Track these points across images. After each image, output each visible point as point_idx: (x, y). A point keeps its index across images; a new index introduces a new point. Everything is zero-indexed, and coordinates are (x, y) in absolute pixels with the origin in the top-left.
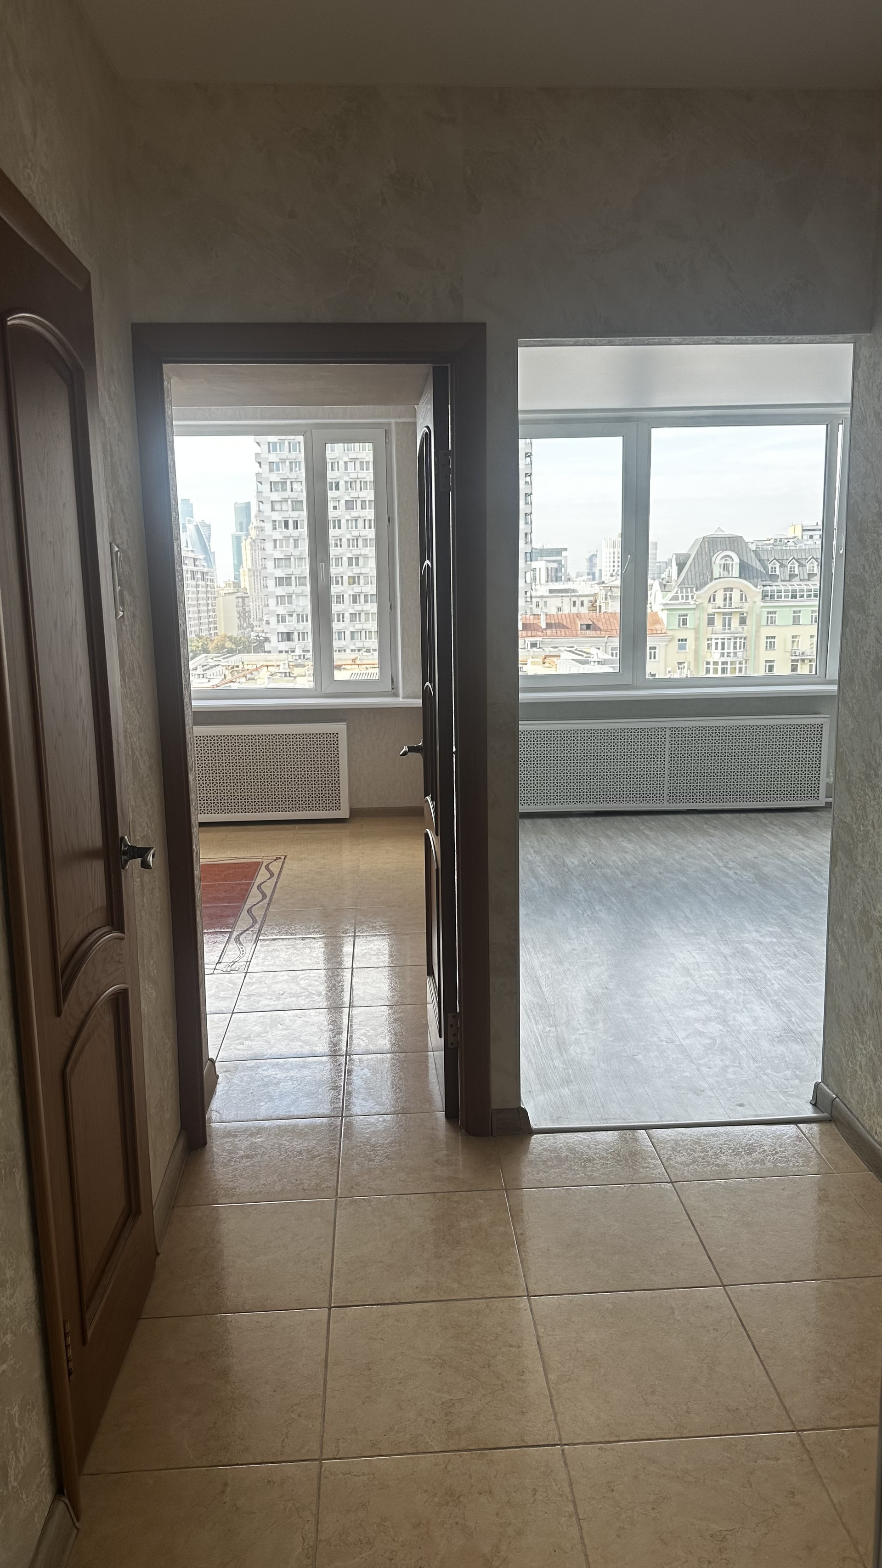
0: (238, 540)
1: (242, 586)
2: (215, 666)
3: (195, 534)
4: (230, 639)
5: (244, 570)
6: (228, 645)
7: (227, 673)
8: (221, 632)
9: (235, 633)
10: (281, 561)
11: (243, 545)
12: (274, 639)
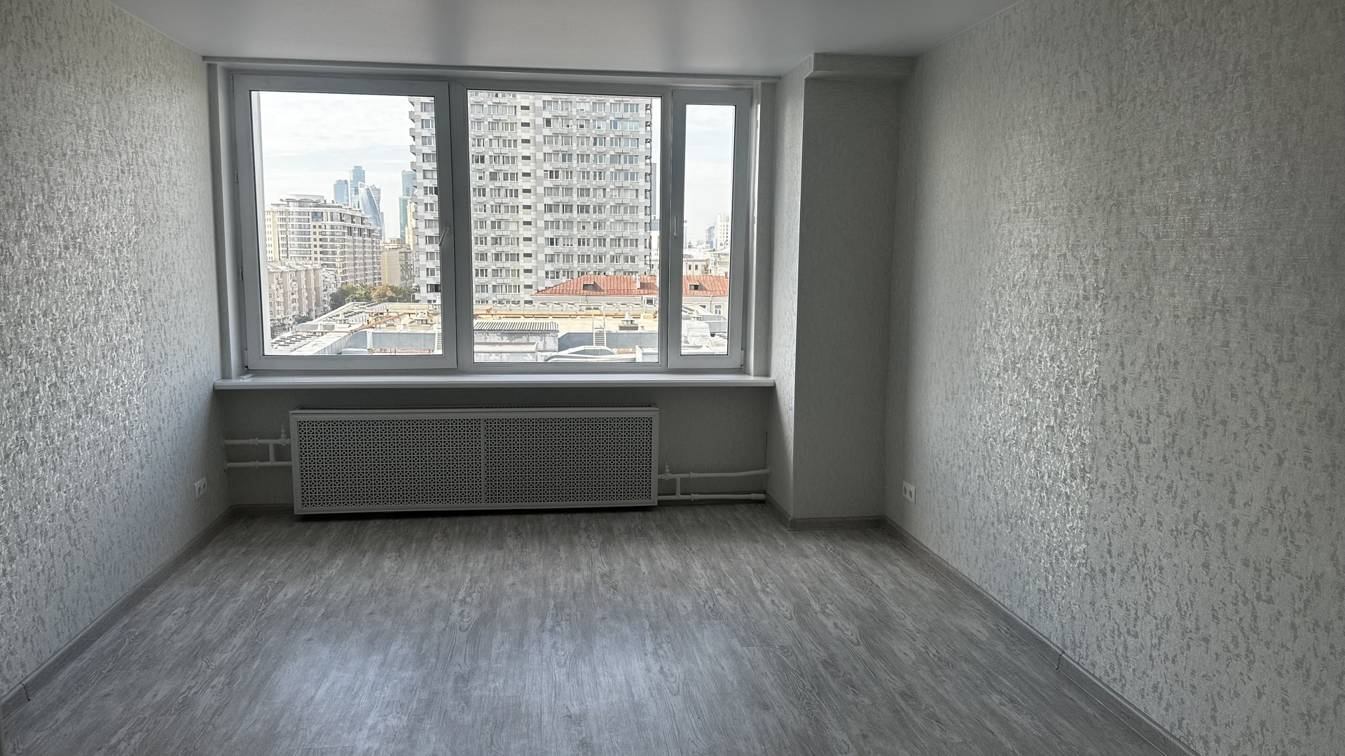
0: (404, 203)
1: (407, 243)
3: (365, 197)
4: (392, 288)
5: (409, 229)
6: (389, 293)
8: (385, 281)
9: (397, 283)
10: (431, 222)
11: (408, 207)
12: (423, 289)
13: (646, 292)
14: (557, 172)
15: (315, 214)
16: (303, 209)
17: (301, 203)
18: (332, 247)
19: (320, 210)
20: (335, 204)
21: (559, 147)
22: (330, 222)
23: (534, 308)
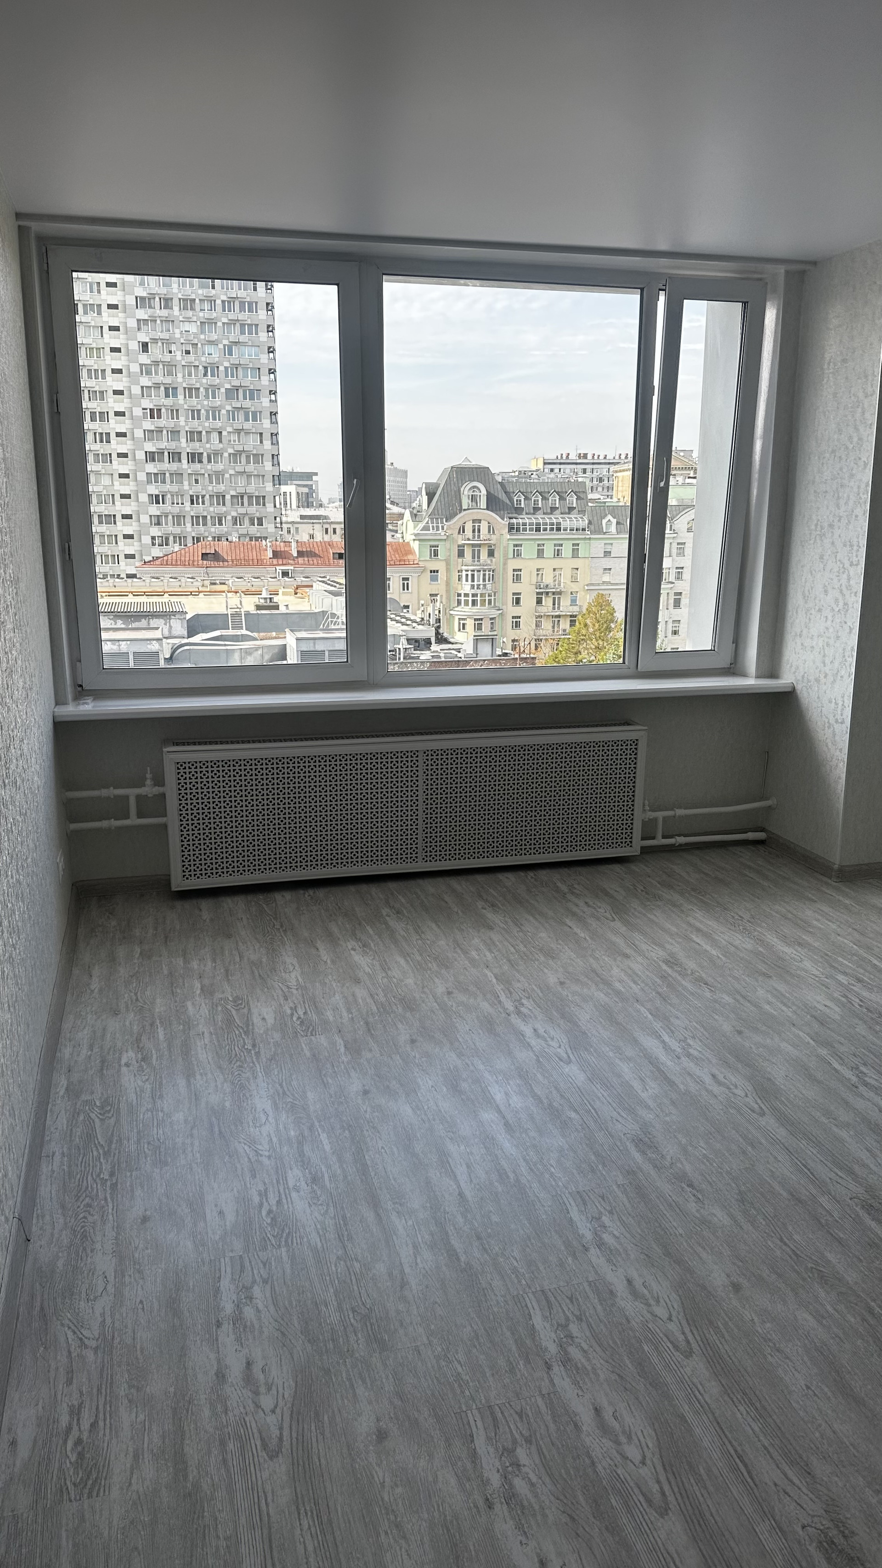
13: (280, 562)
14: (159, 410)
21: (160, 379)
23: (143, 584)
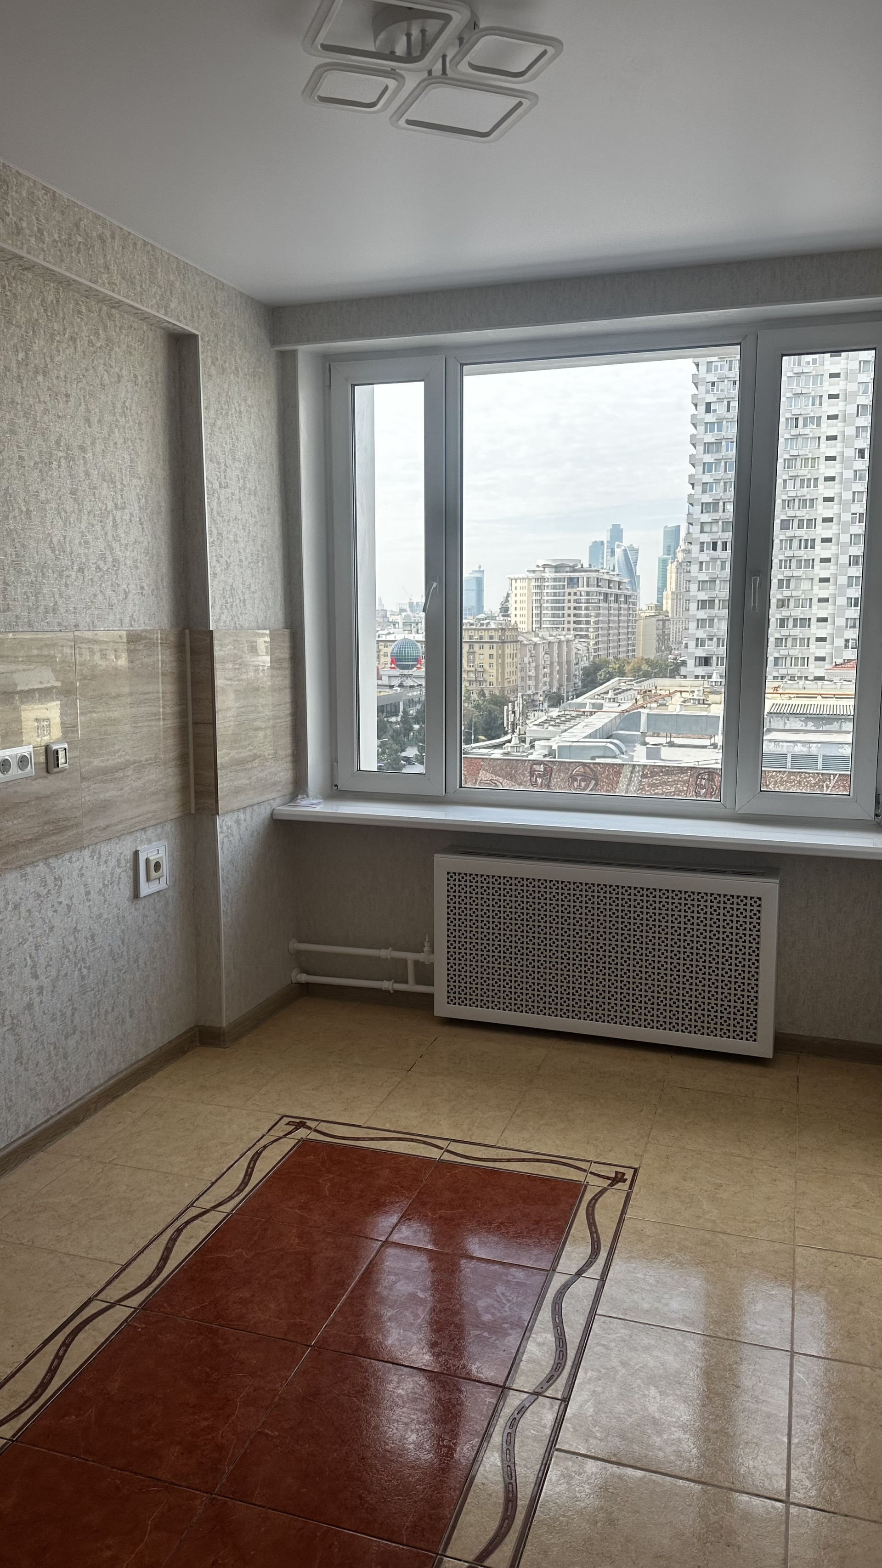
0: (664, 564)
1: (664, 609)
2: (627, 690)
3: (622, 558)
4: (648, 661)
5: (667, 593)
6: (645, 667)
7: (639, 697)
8: (639, 654)
9: (652, 655)
10: (705, 584)
11: (668, 568)
12: (691, 663)
15: (571, 580)
16: (559, 575)
17: (558, 568)
18: (587, 616)
19: (576, 575)
20: (593, 568)
22: (586, 589)
23: (834, 686)
